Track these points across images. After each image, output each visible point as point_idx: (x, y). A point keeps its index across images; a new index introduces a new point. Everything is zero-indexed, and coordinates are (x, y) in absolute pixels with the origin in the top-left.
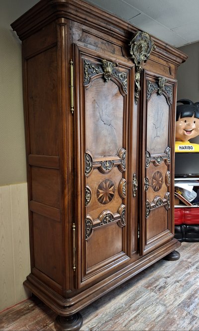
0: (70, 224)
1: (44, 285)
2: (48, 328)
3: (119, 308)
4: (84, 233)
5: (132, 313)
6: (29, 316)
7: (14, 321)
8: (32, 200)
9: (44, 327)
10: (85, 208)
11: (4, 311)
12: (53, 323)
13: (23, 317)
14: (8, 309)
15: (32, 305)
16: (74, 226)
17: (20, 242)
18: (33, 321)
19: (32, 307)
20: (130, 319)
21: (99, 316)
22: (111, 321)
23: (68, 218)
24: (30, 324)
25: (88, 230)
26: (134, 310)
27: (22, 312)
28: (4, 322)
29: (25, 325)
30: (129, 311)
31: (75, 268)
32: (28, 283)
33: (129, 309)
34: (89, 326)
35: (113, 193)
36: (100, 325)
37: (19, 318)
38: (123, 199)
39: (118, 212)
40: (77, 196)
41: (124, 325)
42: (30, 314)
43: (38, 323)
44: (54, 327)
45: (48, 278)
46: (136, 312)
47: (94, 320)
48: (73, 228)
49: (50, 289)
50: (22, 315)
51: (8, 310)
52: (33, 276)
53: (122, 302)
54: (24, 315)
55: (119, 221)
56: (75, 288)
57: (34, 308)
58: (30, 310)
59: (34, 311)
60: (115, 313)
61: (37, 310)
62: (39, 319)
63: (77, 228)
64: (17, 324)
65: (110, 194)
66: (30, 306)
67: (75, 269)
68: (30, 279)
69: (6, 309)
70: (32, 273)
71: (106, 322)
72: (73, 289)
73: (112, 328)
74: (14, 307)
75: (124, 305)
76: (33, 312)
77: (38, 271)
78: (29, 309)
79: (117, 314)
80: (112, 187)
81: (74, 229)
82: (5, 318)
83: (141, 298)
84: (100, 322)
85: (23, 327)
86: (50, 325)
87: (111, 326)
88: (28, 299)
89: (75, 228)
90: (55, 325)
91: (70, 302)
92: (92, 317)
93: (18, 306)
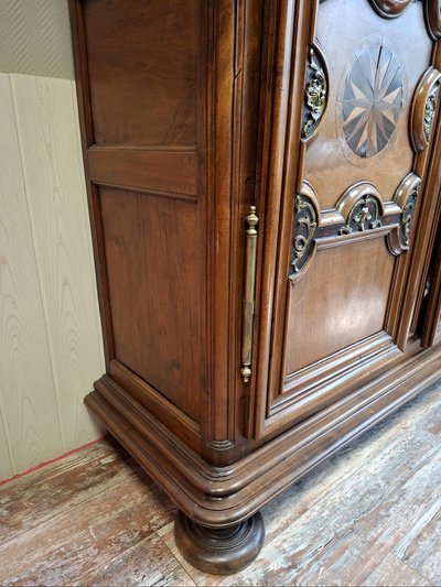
0: (238, 209)
1: (143, 411)
2: (154, 541)
3: (370, 492)
4: (286, 254)
5: (414, 511)
6: (99, 492)
7: (54, 506)
8: (94, 142)
9: (143, 535)
10: (300, 145)
11: (31, 470)
12: (172, 525)
13: (82, 496)
14: (42, 465)
15: (109, 460)
16: (254, 218)
17: (66, 283)
18: (109, 512)
19: (110, 465)
20: (413, 532)
21: (312, 514)
22: (354, 537)
23: (233, 179)
24: (101, 520)
25: (302, 242)
26: (418, 502)
27: (82, 480)
28: (24, 508)
29: (85, 525)
30: (402, 503)
31: (247, 371)
32: (98, 401)
33: (402, 496)
34: (285, 546)
35: (391, 119)
36: (320, 545)
37: (70, 497)
38: (416, 154)
39: (395, 200)
40: (276, 72)
41: (401, 555)
42: (101, 487)
43: (123, 520)
44: (172, 538)
45: (155, 394)
46: (427, 508)
47: (298, 526)
48: (247, 225)
49: (162, 427)
50: (80, 490)
51: (41, 470)
52: (111, 382)
53: (371, 470)
54: (86, 488)
55: (395, 230)
56: (244, 434)
57: (116, 467)
58: (103, 474)
59: (115, 478)
60: (359, 505)
61: (123, 477)
62: (128, 507)
63: (263, 227)
64: (62, 517)
65: (385, 119)
66: (104, 461)
67: (250, 377)
68: (104, 390)
69: (36, 464)
70: (109, 374)
71: (337, 537)
72: (239, 437)
73: (364, 561)
74: (59, 462)
75: (382, 483)
76: (111, 481)
77: (125, 369)
78: (99, 472)
79: (369, 513)
80: (395, 94)
81: (253, 231)
82: (28, 494)
83: (426, 462)
84: (317, 536)
85: (79, 529)
86: (161, 532)
87: (356, 552)
88: (98, 441)
89: (256, 228)
90: (177, 533)
91: (225, 479)
92: (290, 514)
93: (70, 458)
